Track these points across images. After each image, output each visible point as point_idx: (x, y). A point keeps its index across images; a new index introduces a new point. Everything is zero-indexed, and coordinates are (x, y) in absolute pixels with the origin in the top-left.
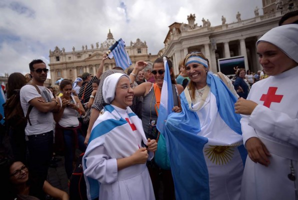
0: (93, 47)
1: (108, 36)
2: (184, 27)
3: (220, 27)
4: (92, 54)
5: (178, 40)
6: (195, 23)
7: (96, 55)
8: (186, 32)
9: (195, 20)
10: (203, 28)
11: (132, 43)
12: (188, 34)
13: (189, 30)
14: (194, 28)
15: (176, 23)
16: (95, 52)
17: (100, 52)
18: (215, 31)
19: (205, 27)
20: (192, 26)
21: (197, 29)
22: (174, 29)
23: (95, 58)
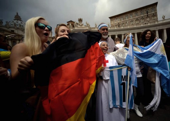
1: (15, 17)
2: (76, 24)
3: (95, 28)
5: (73, 31)
6: (82, 23)
8: (77, 27)
9: (82, 22)
10: (86, 27)
12: (78, 28)
13: (79, 26)
14: (82, 26)
15: (71, 21)
18: (92, 30)
19: (87, 27)
20: (81, 24)
21: (83, 26)
22: (70, 24)
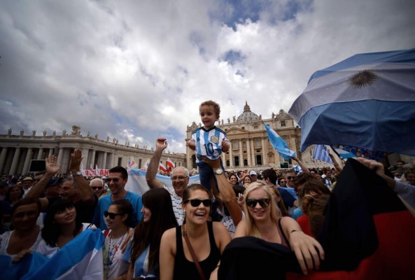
0: (229, 121)
1: (245, 108)
4: (228, 128)
7: (232, 130)
11: (273, 115)
16: (232, 127)
17: (237, 126)
23: (231, 133)
